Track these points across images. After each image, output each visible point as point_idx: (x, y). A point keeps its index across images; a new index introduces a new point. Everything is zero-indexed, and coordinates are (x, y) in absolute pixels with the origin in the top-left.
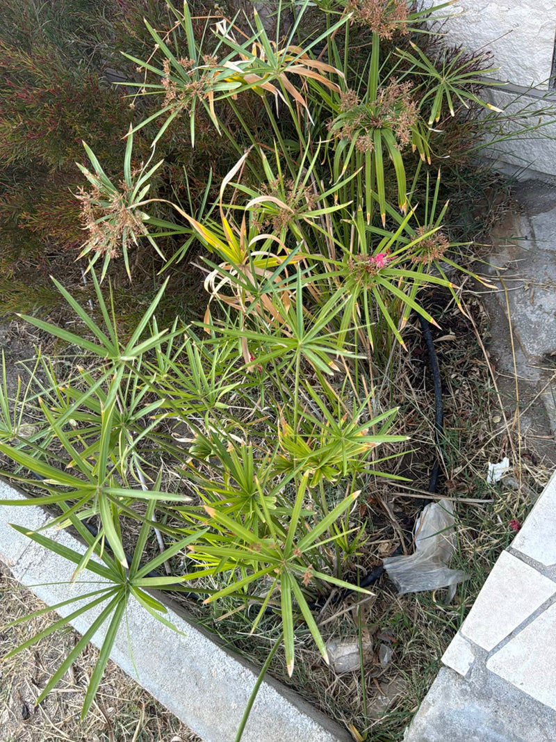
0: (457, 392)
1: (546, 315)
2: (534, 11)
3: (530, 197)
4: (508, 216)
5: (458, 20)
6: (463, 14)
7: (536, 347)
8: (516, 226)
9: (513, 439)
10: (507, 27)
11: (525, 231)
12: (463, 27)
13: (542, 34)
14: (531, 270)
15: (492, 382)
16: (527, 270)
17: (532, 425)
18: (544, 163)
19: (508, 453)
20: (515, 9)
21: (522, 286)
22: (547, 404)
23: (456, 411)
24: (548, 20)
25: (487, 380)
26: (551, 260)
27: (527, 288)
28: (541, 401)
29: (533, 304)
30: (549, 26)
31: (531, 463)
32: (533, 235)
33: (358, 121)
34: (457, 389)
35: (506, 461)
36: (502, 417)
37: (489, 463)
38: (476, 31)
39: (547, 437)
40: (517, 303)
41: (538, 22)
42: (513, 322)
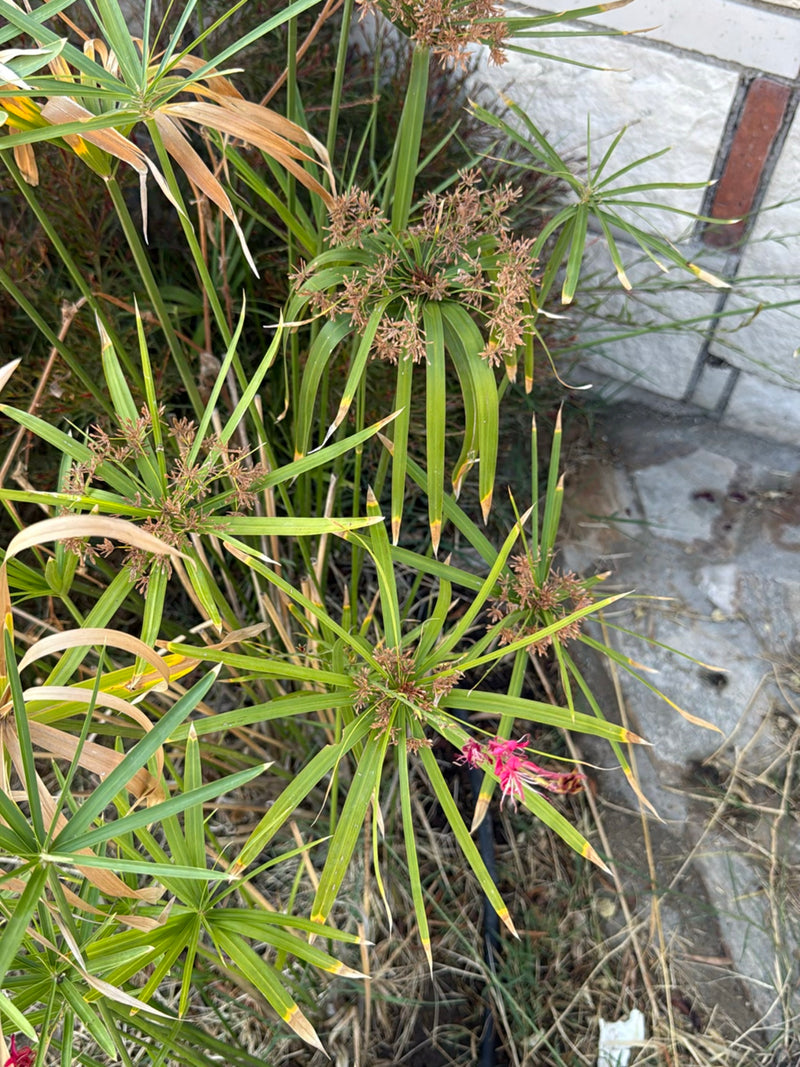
0: (521, 838)
1: (681, 675)
2: (687, 88)
3: (629, 434)
4: (591, 465)
5: (531, 89)
6: (541, 77)
7: (671, 744)
8: (607, 487)
9: (648, 966)
10: (629, 114)
11: (626, 499)
12: (539, 104)
13: (695, 136)
14: (643, 577)
15: (592, 820)
16: (636, 576)
17: (683, 929)
18: (658, 373)
19: (638, 996)
20: (648, 80)
21: (630, 609)
22: (708, 881)
23: (522, 886)
24: (711, 110)
25: (581, 814)
26: (679, 560)
27: (640, 613)
28: (696, 873)
29: (654, 649)
30: (711, 122)
31: (690, 1025)
32: (641, 509)
33: (377, 275)
34: (520, 831)
35: (636, 1017)
36: (619, 907)
37: (602, 1022)
38: (564, 114)
39: (717, 961)
40: (625, 644)
41: (689, 110)
42: (622, 684)
